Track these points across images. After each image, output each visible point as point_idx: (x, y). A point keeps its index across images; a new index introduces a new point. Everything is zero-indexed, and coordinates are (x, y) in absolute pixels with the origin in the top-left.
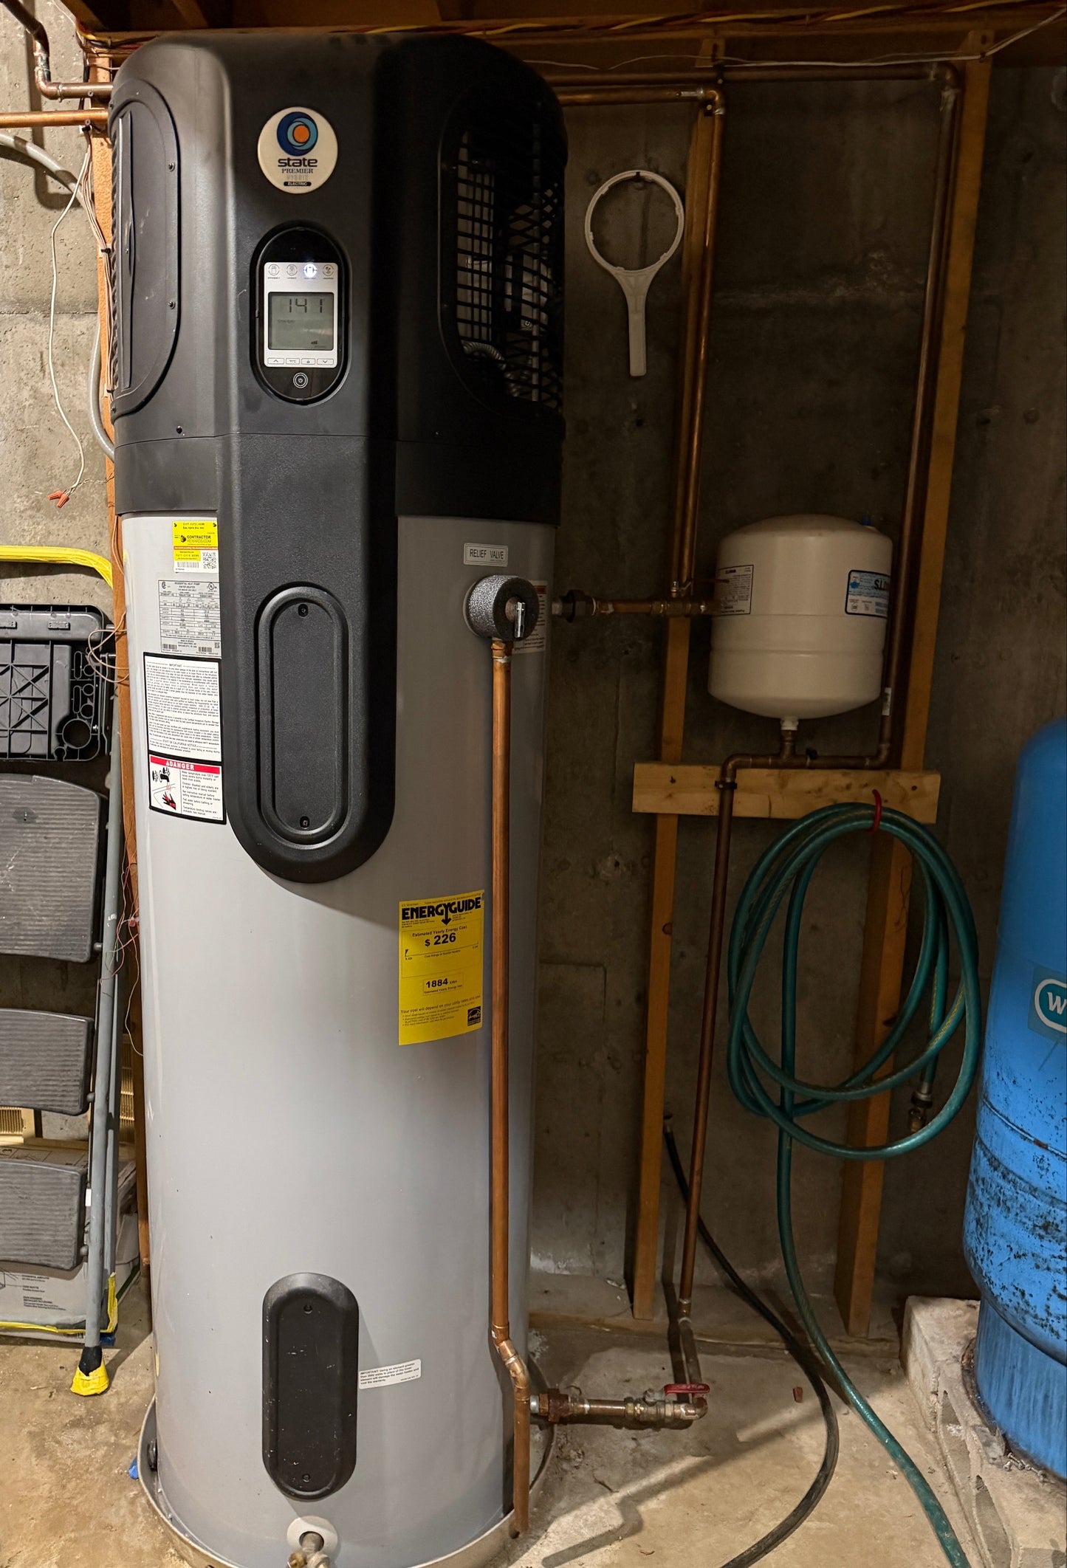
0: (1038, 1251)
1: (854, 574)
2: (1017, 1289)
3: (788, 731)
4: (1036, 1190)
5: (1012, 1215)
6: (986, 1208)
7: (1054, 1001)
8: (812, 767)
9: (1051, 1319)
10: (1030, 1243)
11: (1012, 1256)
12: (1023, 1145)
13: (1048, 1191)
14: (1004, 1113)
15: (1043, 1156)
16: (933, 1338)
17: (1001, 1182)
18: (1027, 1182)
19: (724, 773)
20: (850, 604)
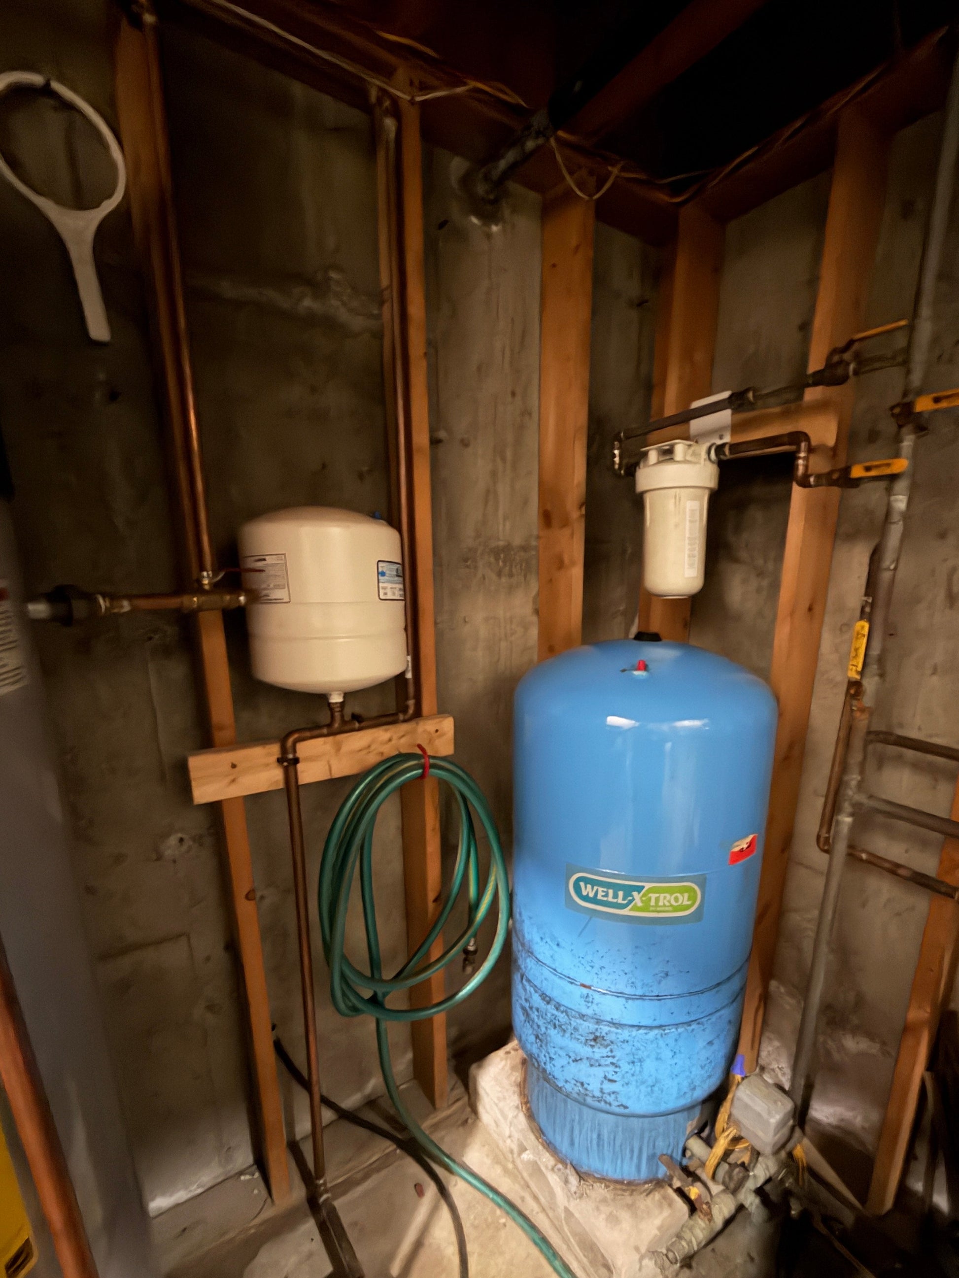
0: (590, 1055)
1: (381, 564)
2: (577, 1081)
3: (336, 703)
4: (583, 1016)
5: (567, 1035)
6: (543, 1029)
7: (586, 887)
8: (360, 729)
9: (605, 1095)
10: (585, 1051)
11: (571, 1060)
12: (571, 987)
13: (595, 1016)
14: (551, 965)
15: (588, 994)
16: (499, 1099)
17: (555, 1012)
18: (577, 1012)
19: (284, 750)
20: (382, 592)
